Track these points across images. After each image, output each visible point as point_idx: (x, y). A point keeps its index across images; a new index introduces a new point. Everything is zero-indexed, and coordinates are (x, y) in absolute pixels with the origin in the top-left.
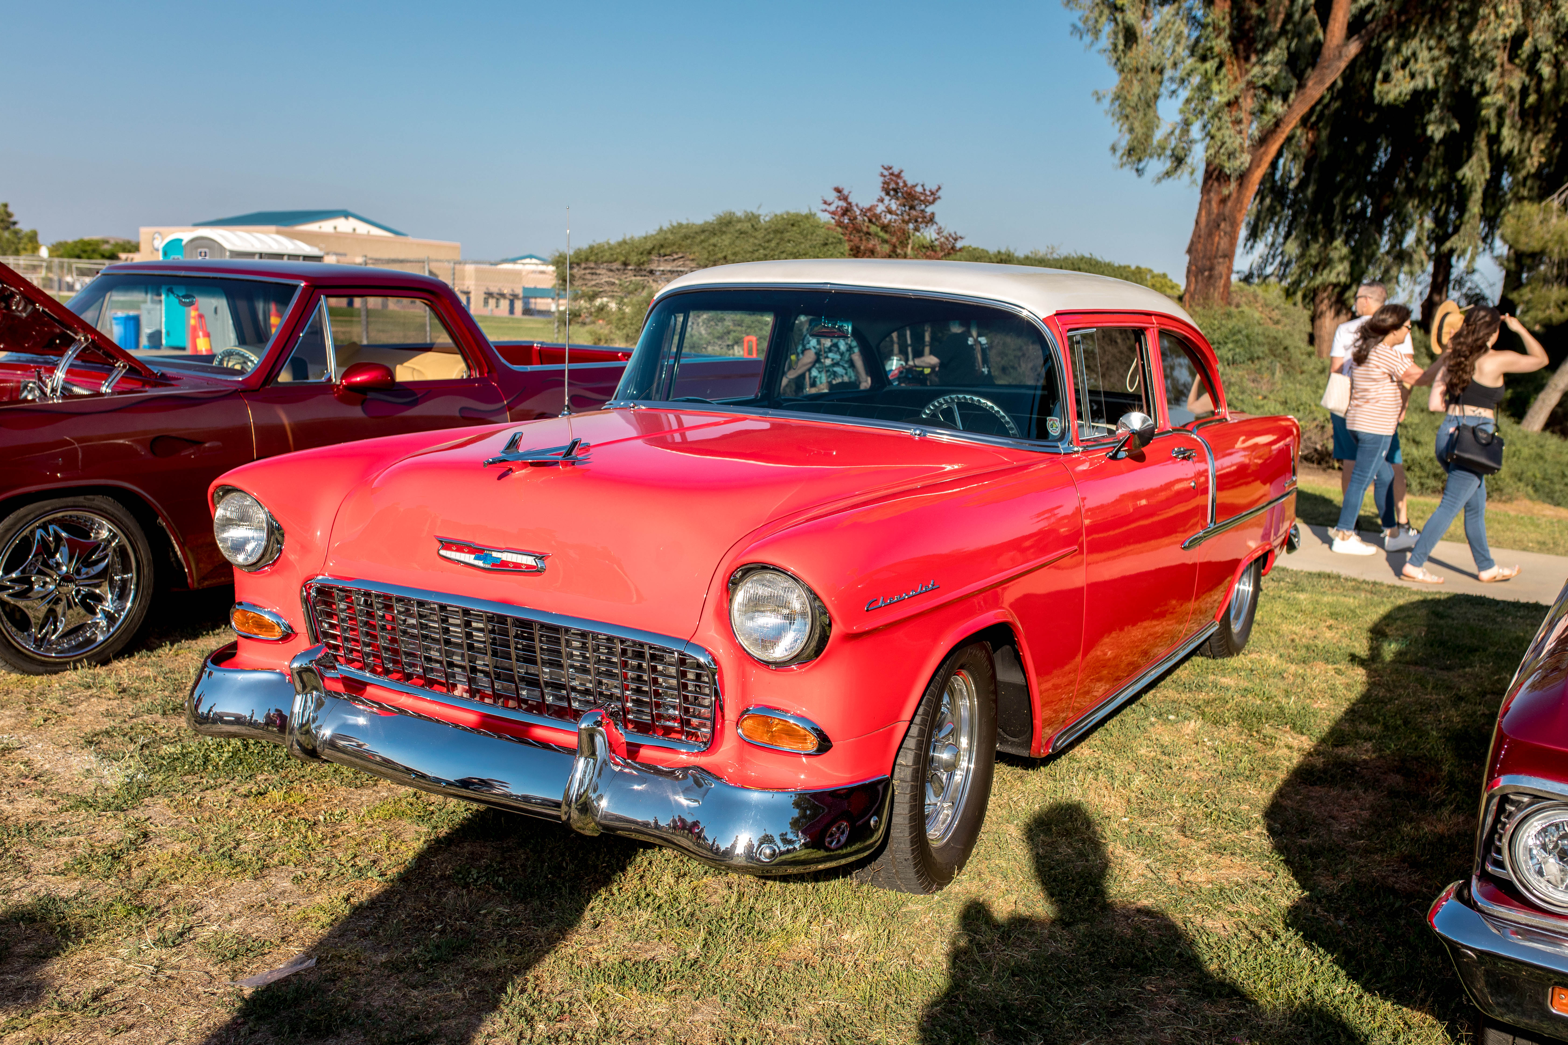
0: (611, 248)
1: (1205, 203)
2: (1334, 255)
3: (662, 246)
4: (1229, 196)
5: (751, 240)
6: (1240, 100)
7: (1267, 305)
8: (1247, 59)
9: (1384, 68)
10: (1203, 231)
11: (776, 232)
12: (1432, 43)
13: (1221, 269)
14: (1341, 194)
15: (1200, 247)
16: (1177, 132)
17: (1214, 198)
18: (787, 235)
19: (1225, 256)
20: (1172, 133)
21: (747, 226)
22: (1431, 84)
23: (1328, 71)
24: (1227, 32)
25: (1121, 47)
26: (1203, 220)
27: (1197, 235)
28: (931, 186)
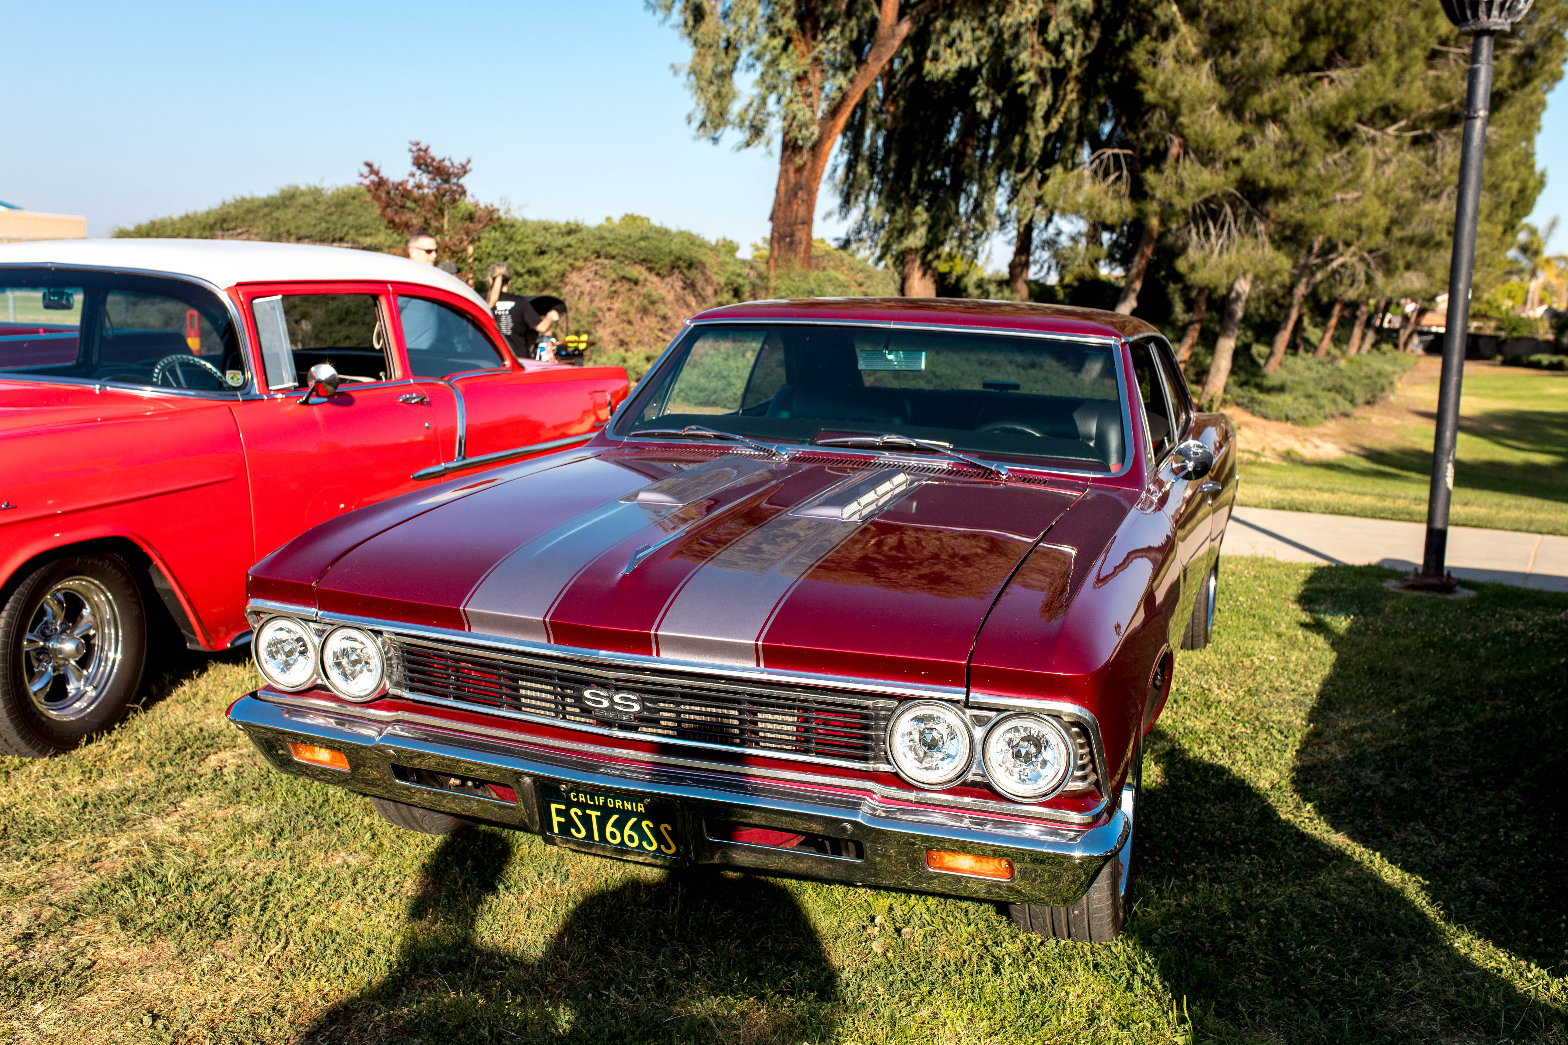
0: (173, 223)
1: (783, 173)
2: (917, 220)
3: (224, 221)
4: (805, 164)
5: (313, 214)
6: (810, 75)
7: (852, 269)
8: (814, 37)
9: (932, 48)
10: (783, 200)
11: (336, 205)
12: (975, 24)
13: (800, 235)
14: (918, 164)
15: (780, 214)
16: (755, 104)
17: (791, 168)
18: (349, 208)
19: (803, 223)
20: (750, 105)
21: (308, 199)
22: (974, 63)
23: (883, 49)
24: (793, 10)
25: (691, 23)
26: (783, 188)
27: (777, 203)
28: (458, 159)
